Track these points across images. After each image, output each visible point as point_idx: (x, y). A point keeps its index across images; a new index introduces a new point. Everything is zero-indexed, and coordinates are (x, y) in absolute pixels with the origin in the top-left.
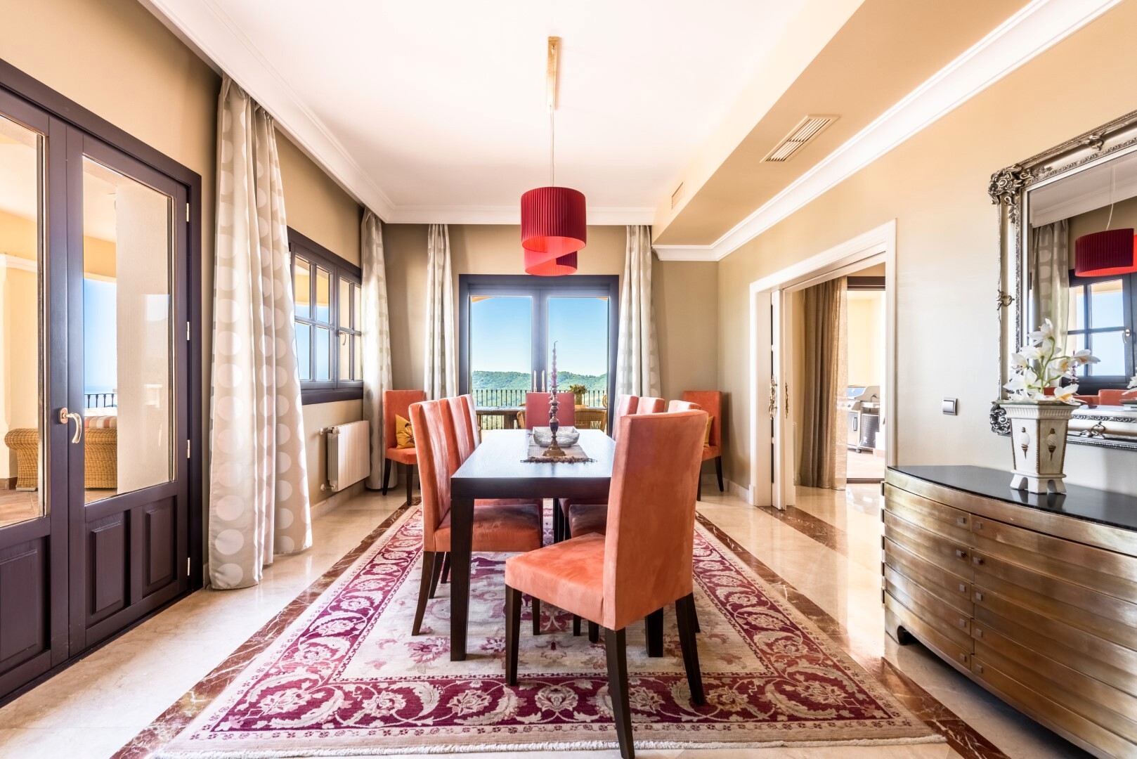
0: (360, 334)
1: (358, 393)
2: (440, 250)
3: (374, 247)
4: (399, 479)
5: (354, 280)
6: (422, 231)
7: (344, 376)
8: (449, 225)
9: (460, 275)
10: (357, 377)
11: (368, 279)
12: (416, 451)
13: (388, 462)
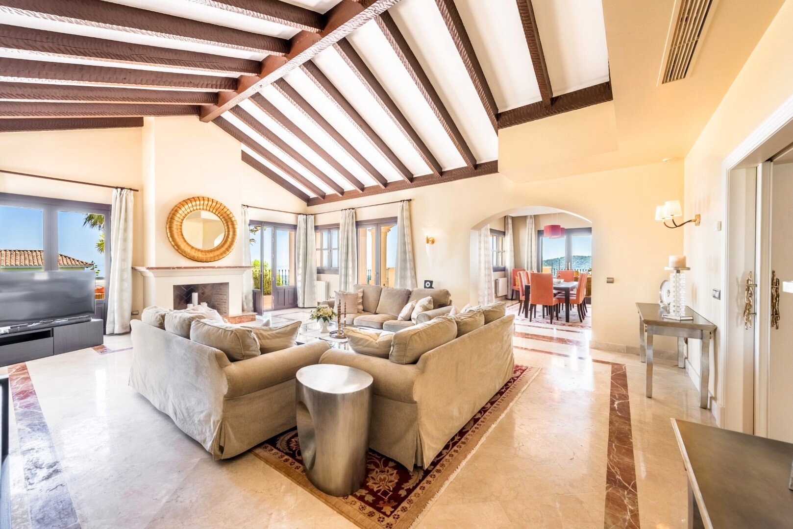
0: (504, 252)
1: (504, 270)
2: (530, 223)
3: (509, 225)
4: (516, 297)
5: (503, 236)
6: (525, 218)
7: (500, 265)
8: (534, 216)
9: (538, 231)
10: (504, 265)
11: (507, 235)
12: (520, 287)
13: (513, 290)
